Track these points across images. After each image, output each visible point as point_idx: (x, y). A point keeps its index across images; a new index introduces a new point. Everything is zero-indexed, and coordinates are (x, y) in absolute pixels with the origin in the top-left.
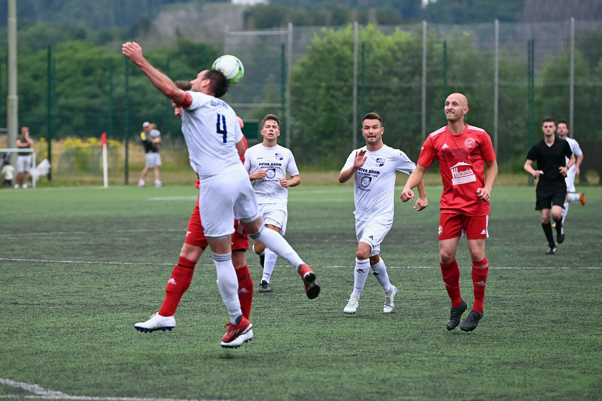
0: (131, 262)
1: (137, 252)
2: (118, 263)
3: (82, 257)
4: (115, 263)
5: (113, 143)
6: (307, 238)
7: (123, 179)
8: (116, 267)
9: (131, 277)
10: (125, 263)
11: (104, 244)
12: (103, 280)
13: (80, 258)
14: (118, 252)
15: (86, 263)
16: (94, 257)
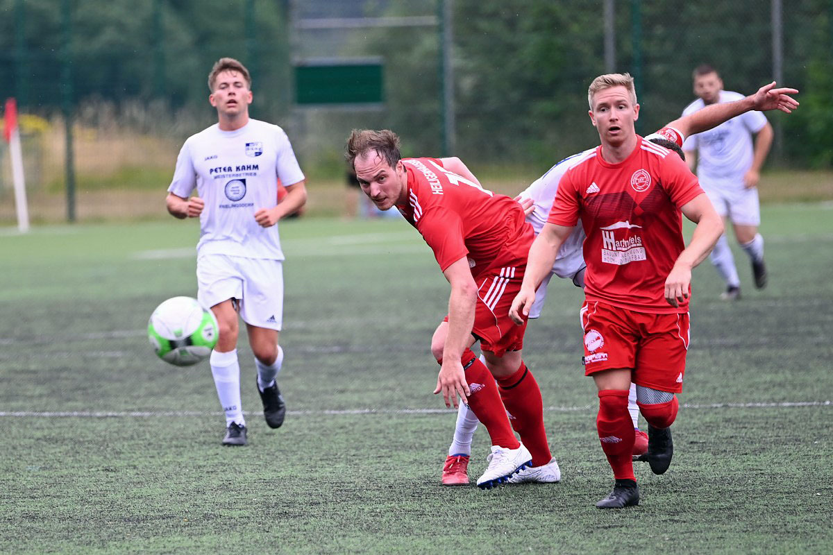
0: (147, 409)
1: (155, 386)
2: (115, 414)
3: (25, 401)
4: (110, 414)
5: (31, 123)
6: (553, 338)
7: (61, 210)
8: (116, 425)
9: (160, 446)
10: (133, 414)
11: (65, 369)
12: (95, 458)
13: (20, 403)
14: (107, 386)
15: (39, 417)
16: (53, 401)
